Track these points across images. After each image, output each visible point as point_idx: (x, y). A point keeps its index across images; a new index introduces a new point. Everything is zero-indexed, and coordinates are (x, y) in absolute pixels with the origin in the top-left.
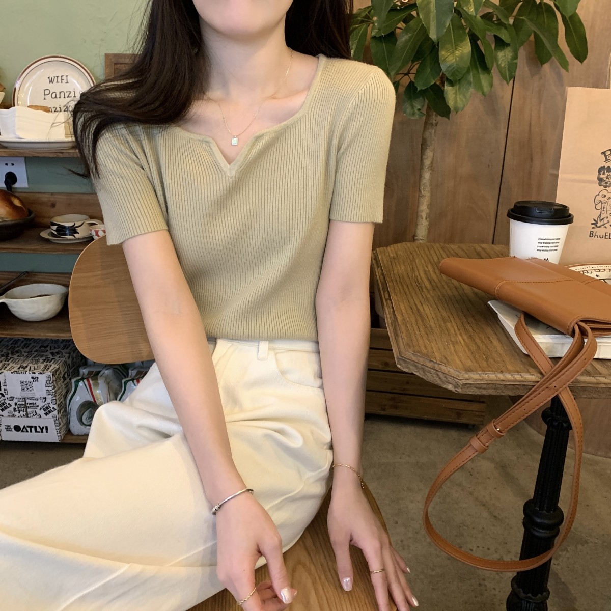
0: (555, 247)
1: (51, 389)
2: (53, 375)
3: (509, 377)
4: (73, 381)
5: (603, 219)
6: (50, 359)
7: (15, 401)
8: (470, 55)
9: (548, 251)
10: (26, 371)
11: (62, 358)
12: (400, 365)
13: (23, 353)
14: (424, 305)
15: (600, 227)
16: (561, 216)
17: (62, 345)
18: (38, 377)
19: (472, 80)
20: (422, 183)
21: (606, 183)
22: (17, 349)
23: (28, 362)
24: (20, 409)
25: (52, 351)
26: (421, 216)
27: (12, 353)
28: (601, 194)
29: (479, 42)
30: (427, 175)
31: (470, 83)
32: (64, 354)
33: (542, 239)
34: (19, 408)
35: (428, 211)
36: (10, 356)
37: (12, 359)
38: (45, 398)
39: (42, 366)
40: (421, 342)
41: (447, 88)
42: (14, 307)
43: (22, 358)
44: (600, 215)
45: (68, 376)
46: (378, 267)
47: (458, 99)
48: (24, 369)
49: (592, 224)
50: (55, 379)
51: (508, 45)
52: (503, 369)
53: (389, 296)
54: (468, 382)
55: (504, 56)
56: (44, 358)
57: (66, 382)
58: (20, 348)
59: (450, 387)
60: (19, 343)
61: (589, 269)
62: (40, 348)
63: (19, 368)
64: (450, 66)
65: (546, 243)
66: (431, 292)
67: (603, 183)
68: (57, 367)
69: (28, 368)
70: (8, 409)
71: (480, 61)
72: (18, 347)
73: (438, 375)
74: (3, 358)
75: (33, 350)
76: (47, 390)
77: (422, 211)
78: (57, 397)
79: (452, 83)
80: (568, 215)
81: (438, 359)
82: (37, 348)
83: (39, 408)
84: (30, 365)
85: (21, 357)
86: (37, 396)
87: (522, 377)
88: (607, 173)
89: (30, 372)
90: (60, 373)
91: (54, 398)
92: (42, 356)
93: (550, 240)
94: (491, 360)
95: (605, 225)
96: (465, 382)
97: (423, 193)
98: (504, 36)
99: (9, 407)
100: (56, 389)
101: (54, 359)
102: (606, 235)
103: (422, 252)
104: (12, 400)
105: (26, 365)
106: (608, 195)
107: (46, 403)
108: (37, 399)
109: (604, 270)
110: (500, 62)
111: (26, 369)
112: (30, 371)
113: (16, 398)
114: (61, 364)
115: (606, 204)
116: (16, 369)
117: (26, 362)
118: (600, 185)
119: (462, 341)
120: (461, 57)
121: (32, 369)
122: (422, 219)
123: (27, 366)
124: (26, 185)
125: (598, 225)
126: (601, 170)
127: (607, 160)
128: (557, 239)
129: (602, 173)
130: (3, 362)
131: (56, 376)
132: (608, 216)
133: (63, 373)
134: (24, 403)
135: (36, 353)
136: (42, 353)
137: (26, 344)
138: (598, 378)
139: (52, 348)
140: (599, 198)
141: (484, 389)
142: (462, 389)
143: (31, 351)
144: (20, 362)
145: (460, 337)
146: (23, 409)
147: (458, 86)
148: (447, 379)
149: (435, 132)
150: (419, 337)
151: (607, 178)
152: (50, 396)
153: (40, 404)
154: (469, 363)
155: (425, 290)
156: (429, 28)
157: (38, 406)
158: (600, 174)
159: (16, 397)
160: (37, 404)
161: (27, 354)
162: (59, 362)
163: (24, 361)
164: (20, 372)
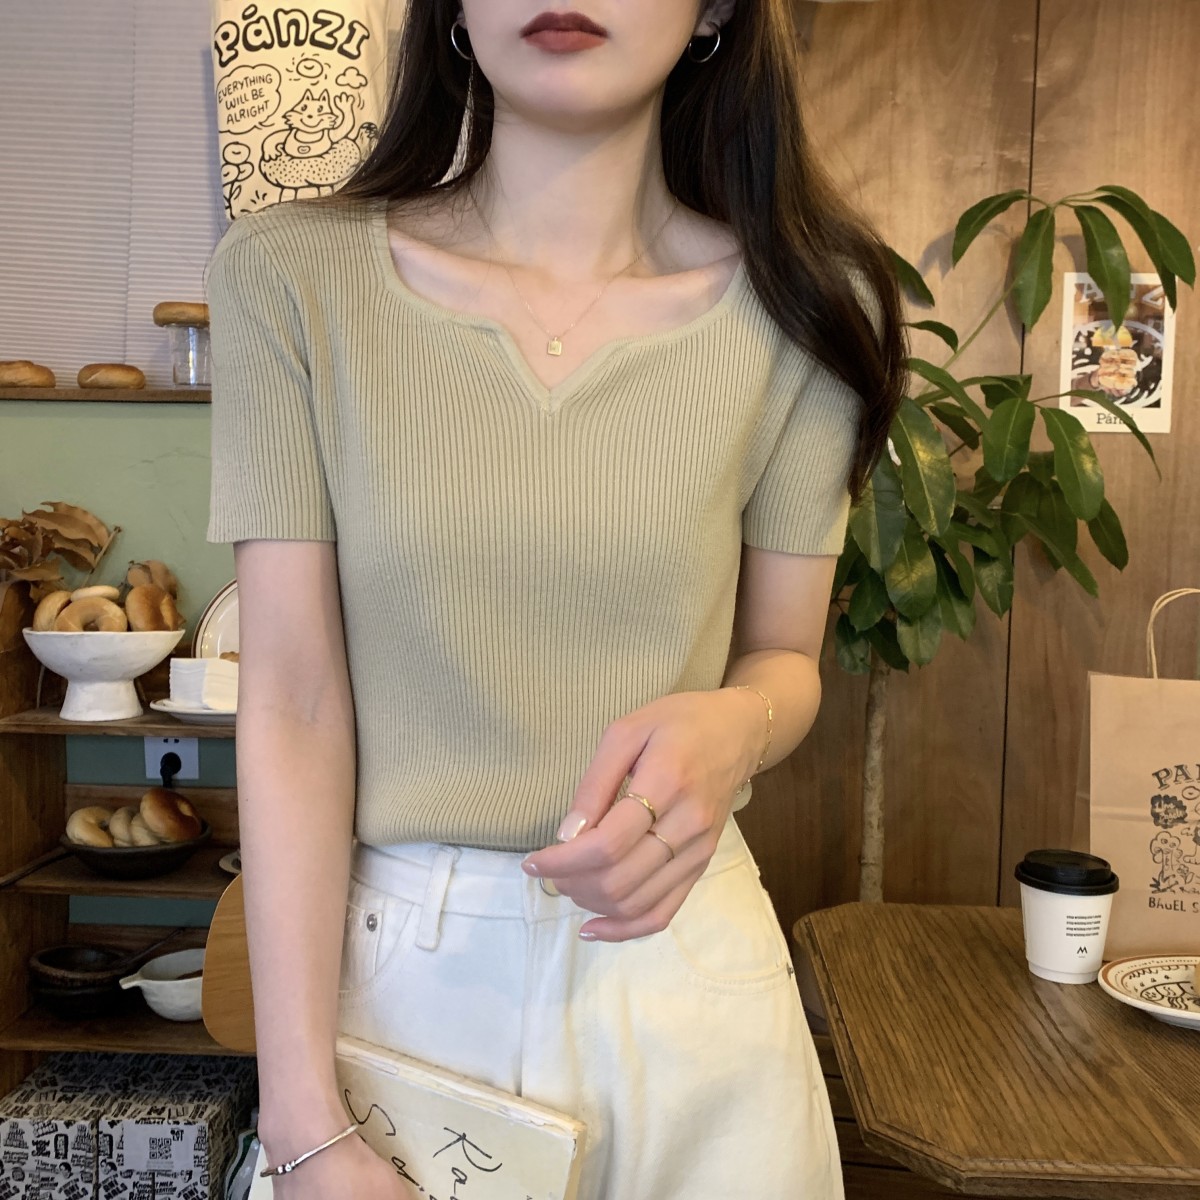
0: (1095, 928)
1: (201, 1153)
2: (210, 1126)
3: (1035, 1166)
4: (242, 1137)
5: (1168, 878)
6: (204, 1093)
7: (135, 1178)
8: (936, 578)
9: (1083, 935)
10: (164, 1119)
11: (225, 1091)
12: (870, 1143)
13: (155, 1082)
14: (897, 1033)
15: (1164, 890)
16: (1097, 879)
17: (223, 1066)
18: (182, 1131)
19: (941, 616)
20: (868, 767)
21: (1166, 821)
22: (142, 1074)
23: (166, 1100)
24: (142, 1195)
25: (205, 1077)
26: (870, 823)
27: (135, 1082)
28: (1159, 838)
29: (947, 556)
30: (876, 755)
31: (938, 621)
32: (229, 1084)
33: (1072, 918)
34: (139, 1192)
35: (881, 815)
36: (132, 1087)
37: (135, 1095)
38: (190, 1174)
39: (191, 1108)
40: (898, 1102)
41: (902, 629)
42: (154, 995)
43: (154, 1092)
44: (1162, 872)
45: (231, 1126)
46: (815, 953)
47: (921, 646)
48: (159, 1114)
49: (1151, 886)
50: (211, 1134)
51: (994, 559)
52: (1026, 1152)
53: (840, 1013)
54: (974, 1175)
55: (990, 576)
56: (193, 1092)
57: (226, 1140)
58: (148, 1072)
59: (949, 1183)
60: (146, 1062)
61: (1153, 964)
62: (184, 1070)
63: (149, 1113)
64: (904, 597)
65: (1078, 923)
66: (906, 1007)
67: (1161, 821)
68: (217, 1109)
69: (166, 1112)
70: (120, 1196)
71: (951, 583)
72: (144, 1069)
73: (928, 1162)
74: (119, 1091)
75: (174, 1075)
76: (195, 1157)
77: (870, 814)
78: (212, 1170)
79: (908, 621)
80: (1110, 875)
81: (926, 1133)
82: (178, 1072)
83: (176, 1193)
84: (169, 1106)
85: (151, 1089)
86: (177, 1169)
87: (1056, 1167)
88: (1166, 805)
89: (171, 1121)
90: (221, 1122)
91: (206, 1173)
92: (189, 1088)
93: (1085, 918)
94: (1006, 1137)
95: (1173, 888)
96: (970, 1175)
97: (870, 783)
98: (988, 545)
99: (121, 1192)
100: (212, 1154)
101: (211, 1093)
102: (1175, 905)
103: (884, 924)
104: (130, 1177)
105: (163, 1105)
106: (1171, 840)
107: (191, 1182)
108: (175, 1175)
109: (1177, 966)
110: (985, 584)
111: (163, 1115)
112: (169, 1117)
113: (138, 1173)
114: (223, 1104)
115: (1169, 855)
116: (143, 1114)
117: (161, 1099)
118: (1156, 823)
119: (962, 1103)
120: (922, 581)
121: (174, 1113)
122: (872, 827)
123: (163, 1109)
124: (195, 775)
125: (1161, 887)
126: (1155, 800)
127: (1162, 785)
128: (1096, 917)
129: (1157, 805)
130: (120, 1101)
131: (214, 1128)
132: (1175, 872)
133: (224, 1123)
134: (150, 1183)
135: (178, 1082)
136: (190, 1082)
137: (160, 1062)
138: (1170, 1170)
139: (208, 1070)
140: (1157, 844)
141: (1001, 1186)
142: (966, 1186)
143: (169, 1078)
144: (150, 1101)
145: (957, 1093)
146: (146, 1195)
147: (919, 626)
148: (942, 1169)
149: (886, 685)
150: (894, 1094)
151: (1166, 812)
152: (200, 1168)
153: (180, 1184)
154: (974, 1143)
155: (896, 1003)
156: (869, 554)
157: (175, 1189)
158: (1154, 807)
159: (137, 1169)
160: (174, 1185)
161: (163, 1082)
162: (220, 1100)
163: (157, 1098)
164: (152, 1121)
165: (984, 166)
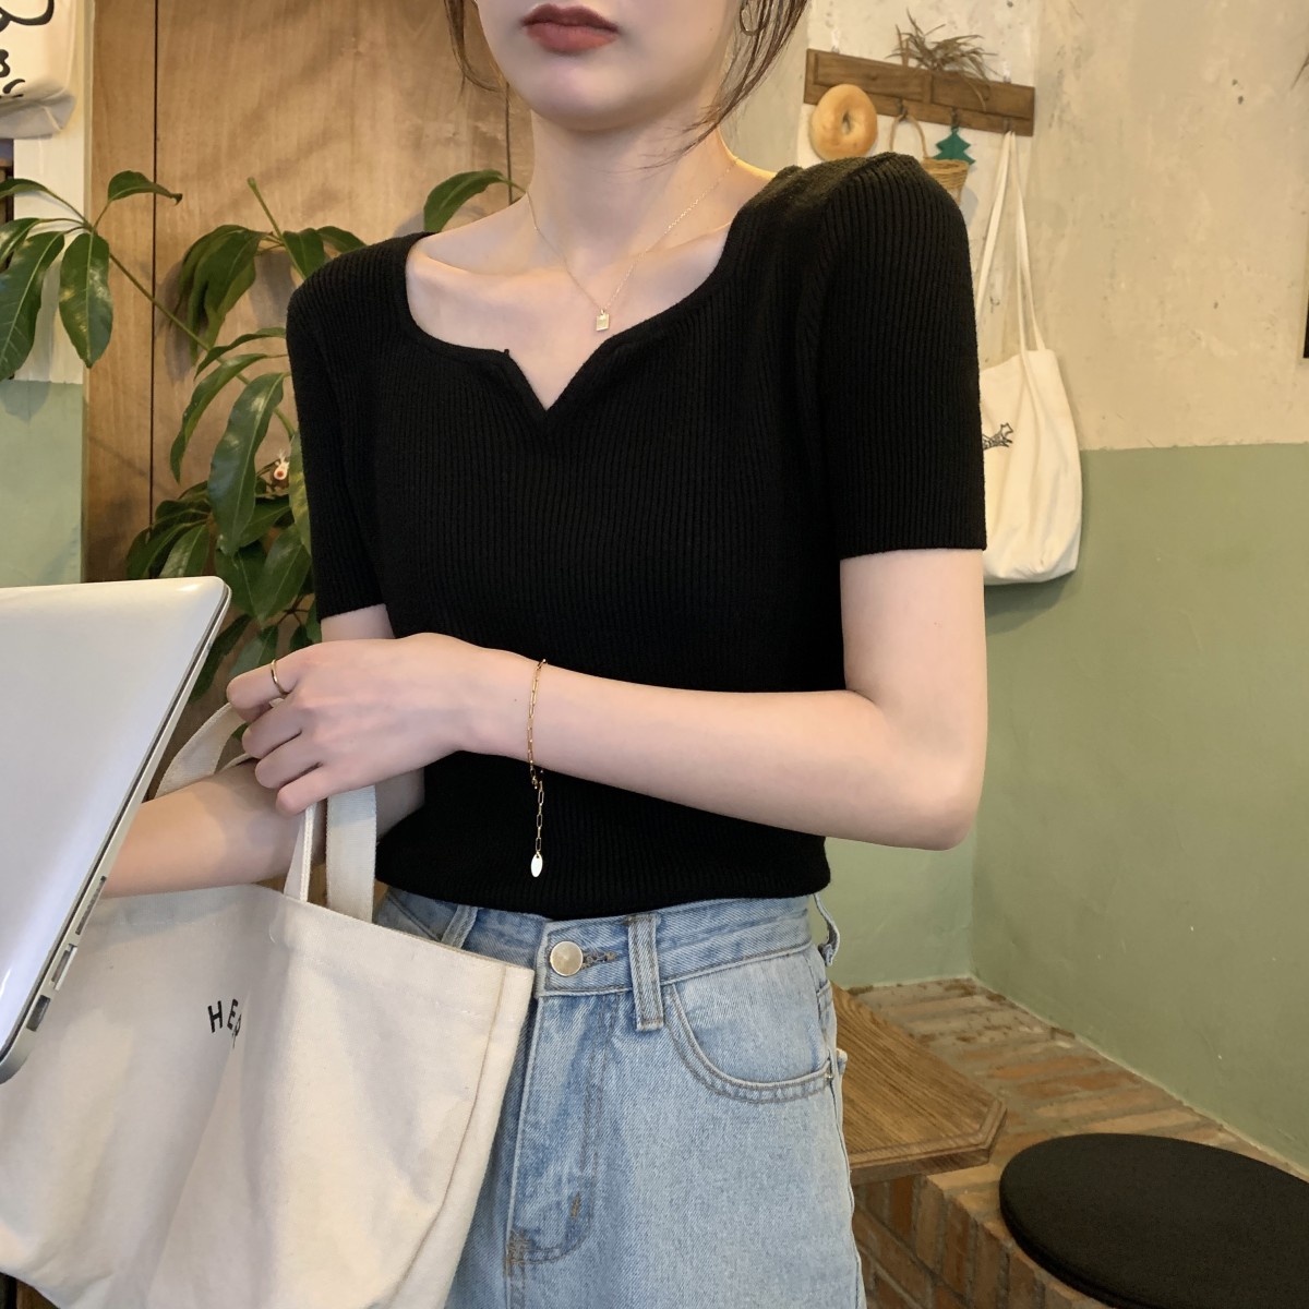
165: (457, 137)
